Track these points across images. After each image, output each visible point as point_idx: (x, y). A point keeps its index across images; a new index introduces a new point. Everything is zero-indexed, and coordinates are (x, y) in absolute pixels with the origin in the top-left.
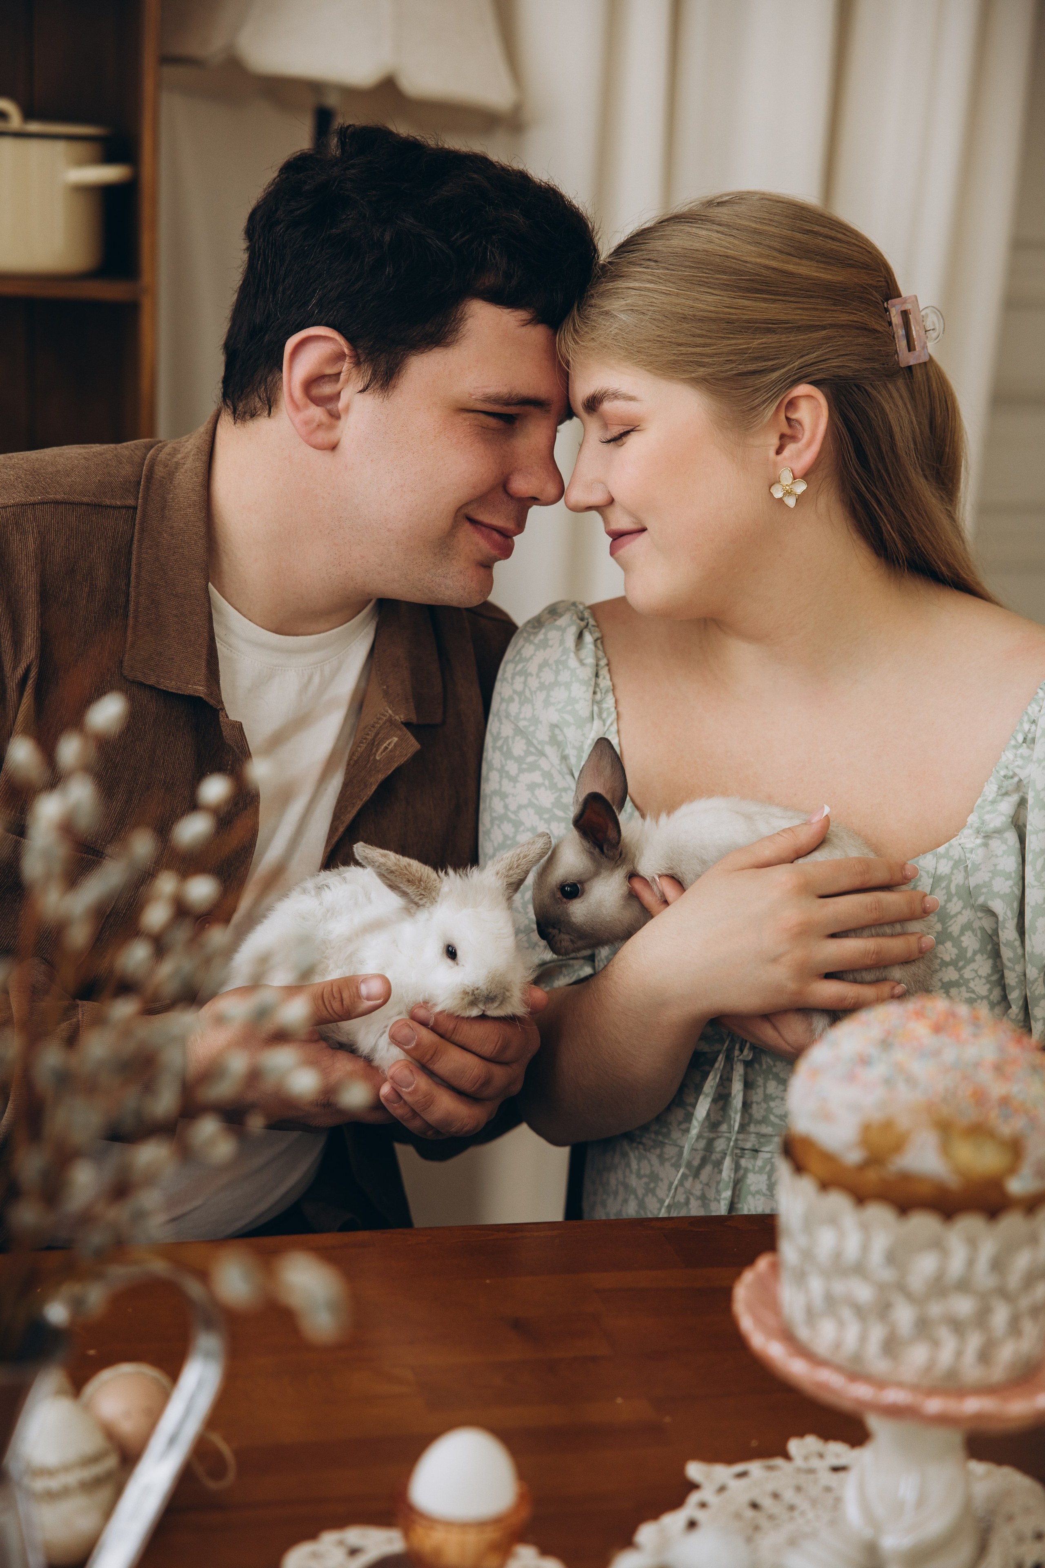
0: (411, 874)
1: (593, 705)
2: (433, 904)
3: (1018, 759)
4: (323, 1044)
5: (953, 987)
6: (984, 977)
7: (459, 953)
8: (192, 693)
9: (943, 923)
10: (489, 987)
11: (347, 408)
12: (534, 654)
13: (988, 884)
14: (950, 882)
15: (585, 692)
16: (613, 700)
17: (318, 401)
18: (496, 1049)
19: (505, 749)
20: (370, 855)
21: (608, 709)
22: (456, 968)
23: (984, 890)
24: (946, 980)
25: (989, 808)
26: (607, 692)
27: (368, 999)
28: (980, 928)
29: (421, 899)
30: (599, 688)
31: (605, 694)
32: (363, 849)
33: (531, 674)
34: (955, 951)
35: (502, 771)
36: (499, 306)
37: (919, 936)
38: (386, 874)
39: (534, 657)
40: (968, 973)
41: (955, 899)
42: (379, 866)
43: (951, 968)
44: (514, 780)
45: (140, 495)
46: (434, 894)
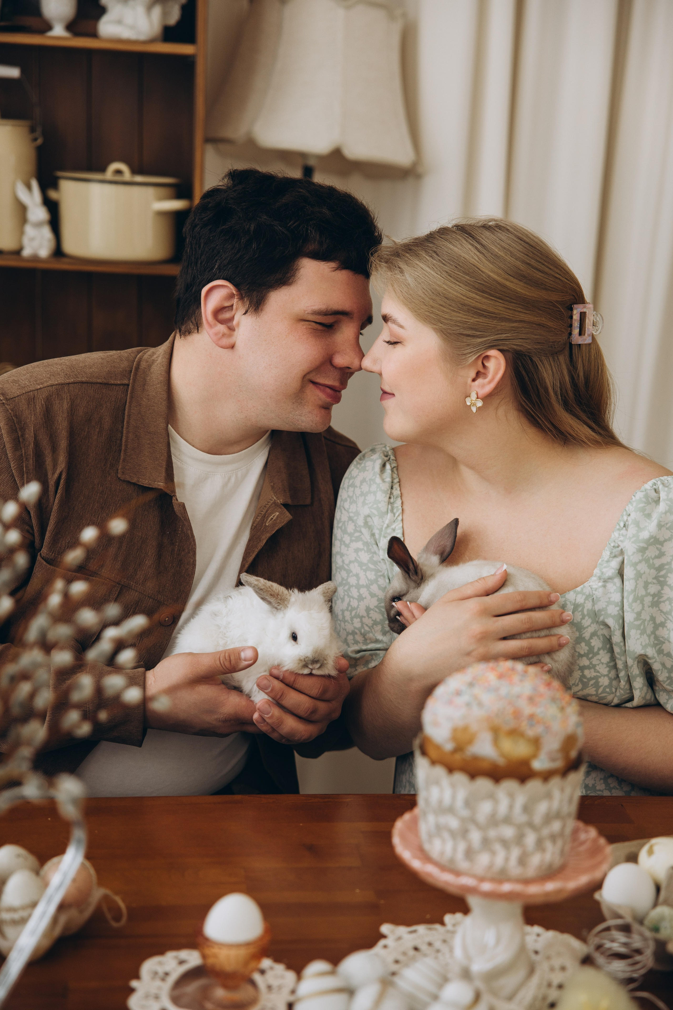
0: (273, 591)
1: (388, 504)
2: (285, 608)
3: (621, 536)
4: (223, 686)
5: (586, 669)
6: (605, 664)
7: (298, 637)
8: (157, 487)
9: (580, 632)
10: (314, 656)
11: (238, 324)
12: (358, 475)
13: (605, 609)
14: (584, 607)
15: (384, 497)
16: (400, 502)
17: (222, 322)
18: (320, 692)
19: (343, 528)
20: (249, 580)
21: (397, 507)
22: (296, 646)
23: (603, 613)
24: (581, 665)
25: (605, 565)
26: (397, 497)
27: (245, 660)
28: (602, 635)
29: (278, 605)
30: (393, 495)
31: (396, 498)
32: (246, 576)
33: (356, 487)
34: (587, 648)
35: (341, 540)
36: (318, 261)
37: (559, 636)
38: (258, 591)
39: (358, 476)
40: (595, 661)
41: (587, 618)
42: (254, 586)
43: (585, 658)
44: (347, 546)
45: (132, 377)
46: (286, 602)
